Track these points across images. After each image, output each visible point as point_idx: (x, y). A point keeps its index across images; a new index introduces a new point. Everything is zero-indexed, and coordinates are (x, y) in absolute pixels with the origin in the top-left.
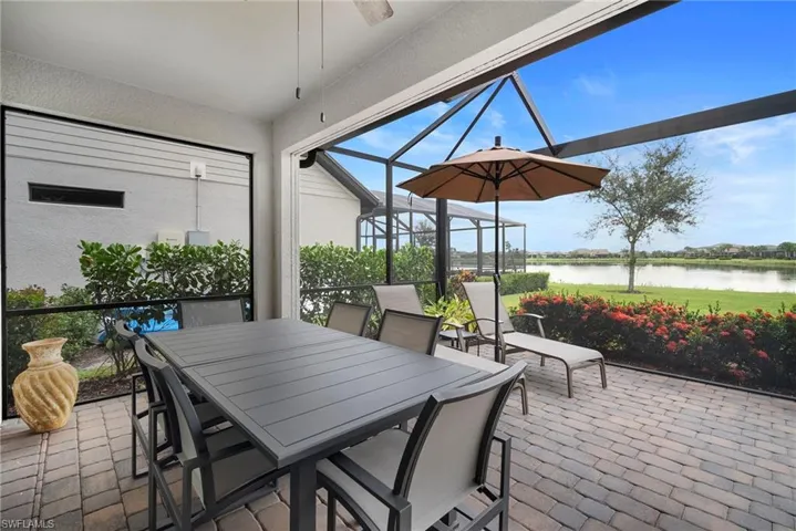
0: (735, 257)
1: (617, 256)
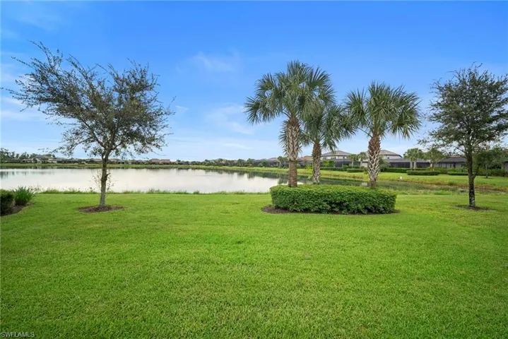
0: (224, 165)
1: (174, 163)
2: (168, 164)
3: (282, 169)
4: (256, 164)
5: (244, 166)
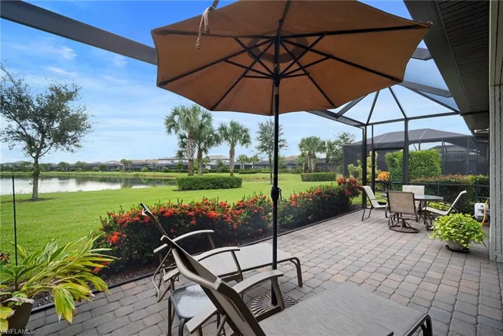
3: (127, 173)
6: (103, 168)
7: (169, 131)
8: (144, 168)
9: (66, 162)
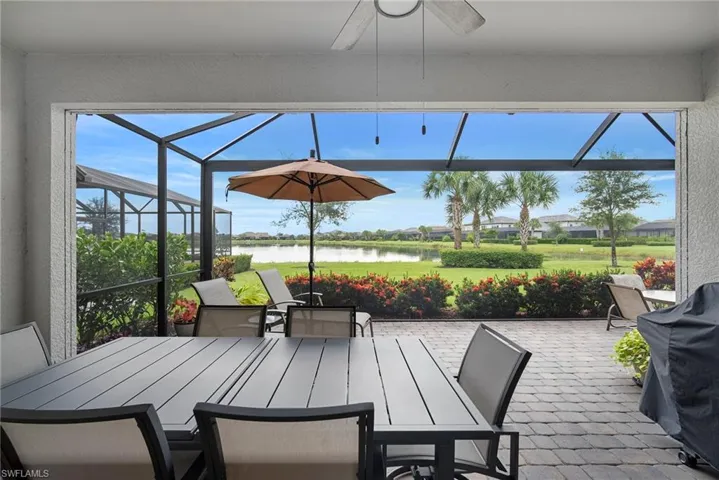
0: (343, 239)
2: (266, 238)
3: (426, 243)
4: (388, 236)
5: (371, 239)
6: (402, 236)
7: (428, 195)
8: (445, 237)
9: (368, 230)
